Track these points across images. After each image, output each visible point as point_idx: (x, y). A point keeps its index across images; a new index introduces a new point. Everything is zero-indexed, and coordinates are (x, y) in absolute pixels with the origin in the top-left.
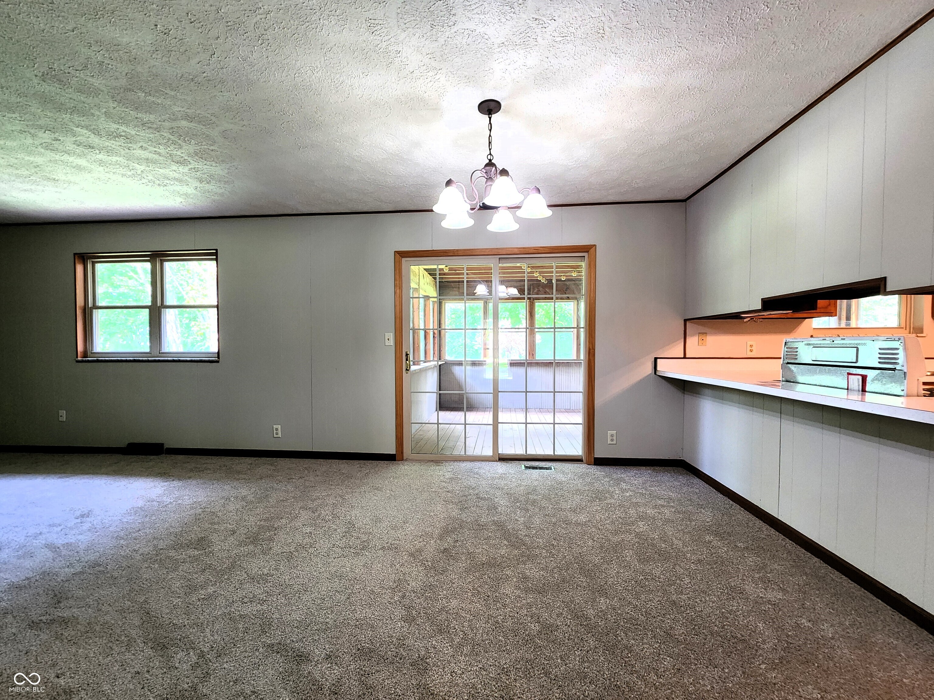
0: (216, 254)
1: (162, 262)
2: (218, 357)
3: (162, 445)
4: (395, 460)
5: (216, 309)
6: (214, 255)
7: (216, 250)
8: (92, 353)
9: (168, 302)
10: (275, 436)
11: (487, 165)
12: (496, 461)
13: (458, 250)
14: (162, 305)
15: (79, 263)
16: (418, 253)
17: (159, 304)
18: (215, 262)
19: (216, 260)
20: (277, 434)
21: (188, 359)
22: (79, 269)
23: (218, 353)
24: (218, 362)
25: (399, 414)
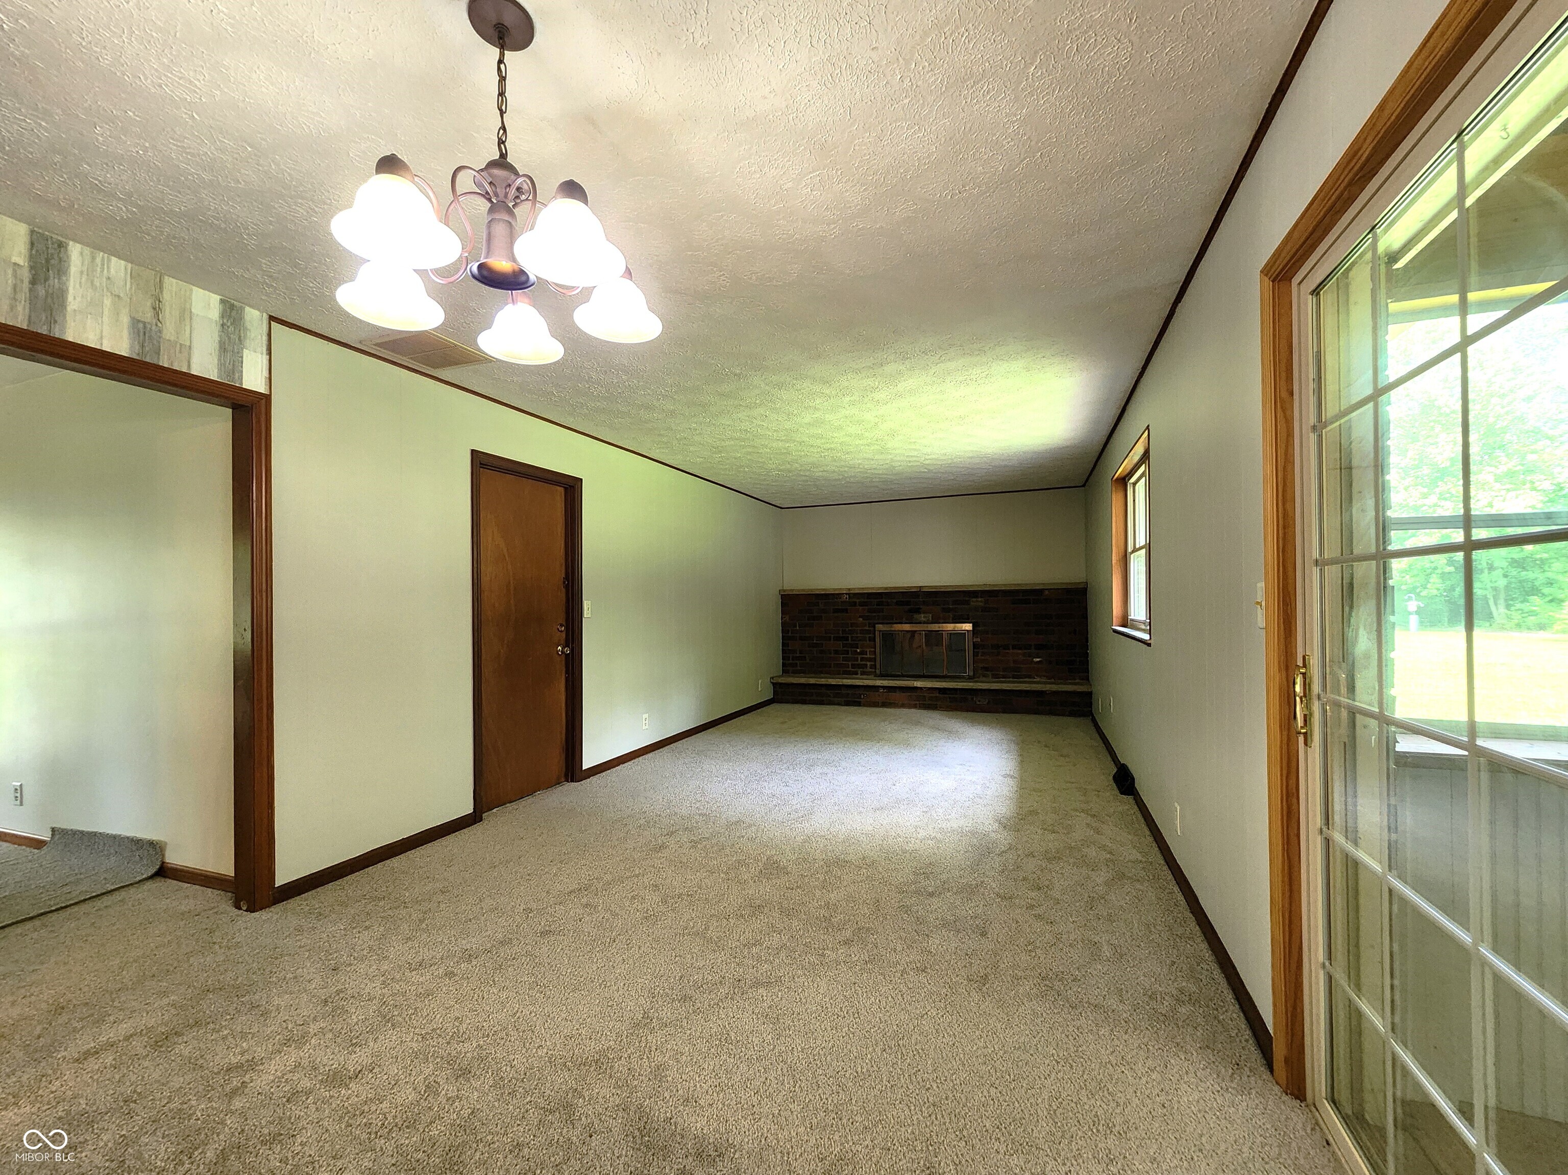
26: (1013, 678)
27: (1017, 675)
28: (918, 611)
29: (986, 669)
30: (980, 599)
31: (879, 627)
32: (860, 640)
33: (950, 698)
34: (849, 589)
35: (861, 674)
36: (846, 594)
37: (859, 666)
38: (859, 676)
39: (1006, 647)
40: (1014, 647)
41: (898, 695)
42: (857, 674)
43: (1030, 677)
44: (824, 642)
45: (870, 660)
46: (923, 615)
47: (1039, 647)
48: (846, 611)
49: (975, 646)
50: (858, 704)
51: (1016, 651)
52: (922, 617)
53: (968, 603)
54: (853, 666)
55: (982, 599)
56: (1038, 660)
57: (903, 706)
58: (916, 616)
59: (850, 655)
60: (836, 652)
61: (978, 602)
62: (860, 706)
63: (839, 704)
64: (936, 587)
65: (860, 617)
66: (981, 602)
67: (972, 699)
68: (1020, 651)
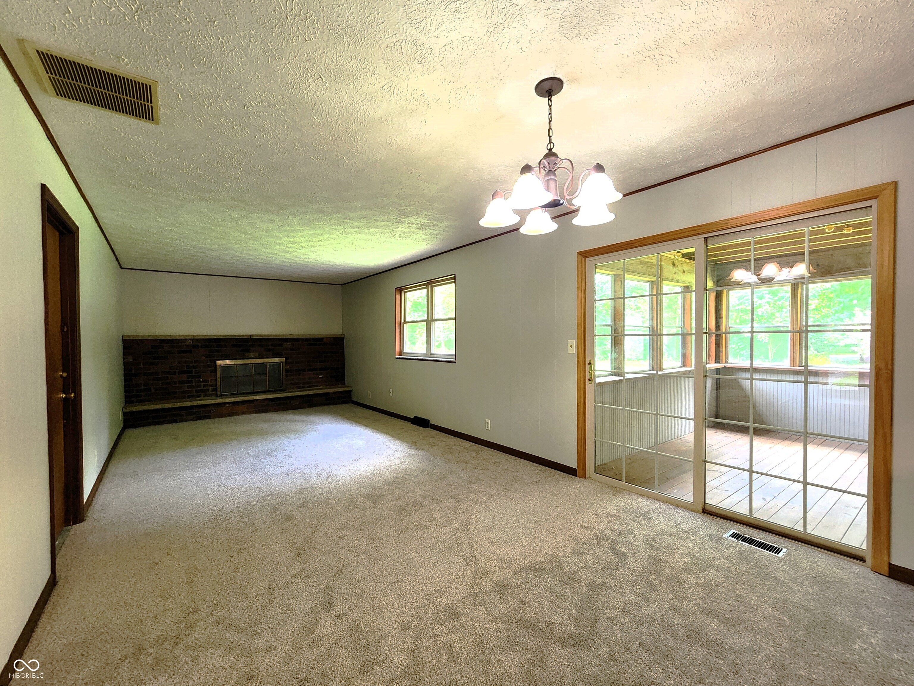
0: (454, 278)
1: (432, 287)
2: (455, 359)
3: (429, 420)
4: (576, 475)
5: (454, 321)
6: (454, 279)
7: (455, 274)
8: (404, 353)
9: (435, 317)
10: (487, 428)
11: (546, 156)
12: (699, 512)
13: (644, 239)
14: (432, 319)
15: (398, 294)
16: (600, 250)
17: (430, 319)
18: (454, 284)
19: (455, 282)
20: (488, 427)
21: (440, 359)
22: (398, 297)
23: (455, 355)
24: (455, 362)
25: (580, 427)
26: (308, 387)
27: (311, 386)
28: (248, 351)
29: (293, 384)
30: (288, 343)
31: (219, 362)
32: (203, 372)
33: (276, 403)
34: (194, 336)
35: (204, 397)
36: (190, 339)
37: (202, 391)
38: (202, 398)
39: (304, 370)
40: (309, 370)
41: (240, 408)
42: (200, 397)
43: (317, 386)
44: (169, 376)
45: (212, 386)
46: (252, 354)
47: (321, 369)
48: (191, 352)
49: (287, 371)
50: (209, 417)
51: (309, 372)
52: (251, 355)
53: (281, 345)
54: (197, 391)
55: (290, 343)
56: (321, 376)
57: (244, 413)
58: (246, 354)
59: (194, 384)
60: (182, 382)
61: (288, 345)
62: (210, 418)
63: (192, 420)
64: (260, 335)
65: (203, 356)
66: (290, 345)
67: (290, 402)
68: (311, 372)
